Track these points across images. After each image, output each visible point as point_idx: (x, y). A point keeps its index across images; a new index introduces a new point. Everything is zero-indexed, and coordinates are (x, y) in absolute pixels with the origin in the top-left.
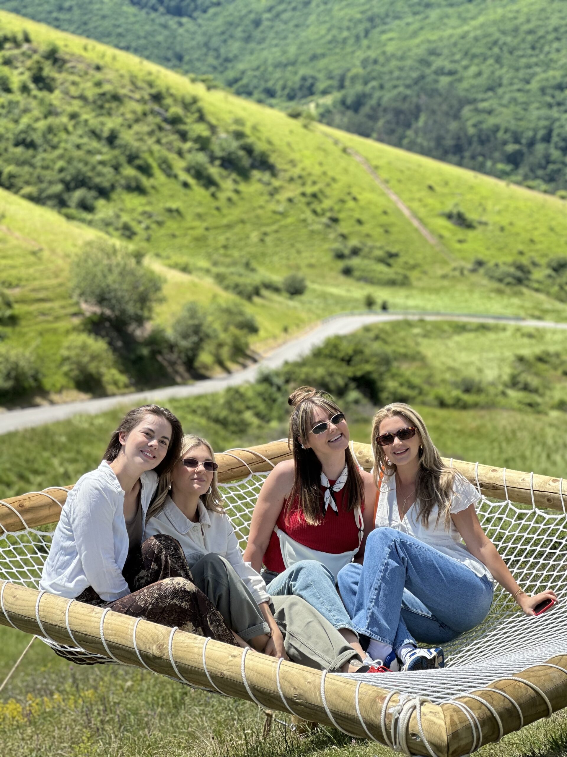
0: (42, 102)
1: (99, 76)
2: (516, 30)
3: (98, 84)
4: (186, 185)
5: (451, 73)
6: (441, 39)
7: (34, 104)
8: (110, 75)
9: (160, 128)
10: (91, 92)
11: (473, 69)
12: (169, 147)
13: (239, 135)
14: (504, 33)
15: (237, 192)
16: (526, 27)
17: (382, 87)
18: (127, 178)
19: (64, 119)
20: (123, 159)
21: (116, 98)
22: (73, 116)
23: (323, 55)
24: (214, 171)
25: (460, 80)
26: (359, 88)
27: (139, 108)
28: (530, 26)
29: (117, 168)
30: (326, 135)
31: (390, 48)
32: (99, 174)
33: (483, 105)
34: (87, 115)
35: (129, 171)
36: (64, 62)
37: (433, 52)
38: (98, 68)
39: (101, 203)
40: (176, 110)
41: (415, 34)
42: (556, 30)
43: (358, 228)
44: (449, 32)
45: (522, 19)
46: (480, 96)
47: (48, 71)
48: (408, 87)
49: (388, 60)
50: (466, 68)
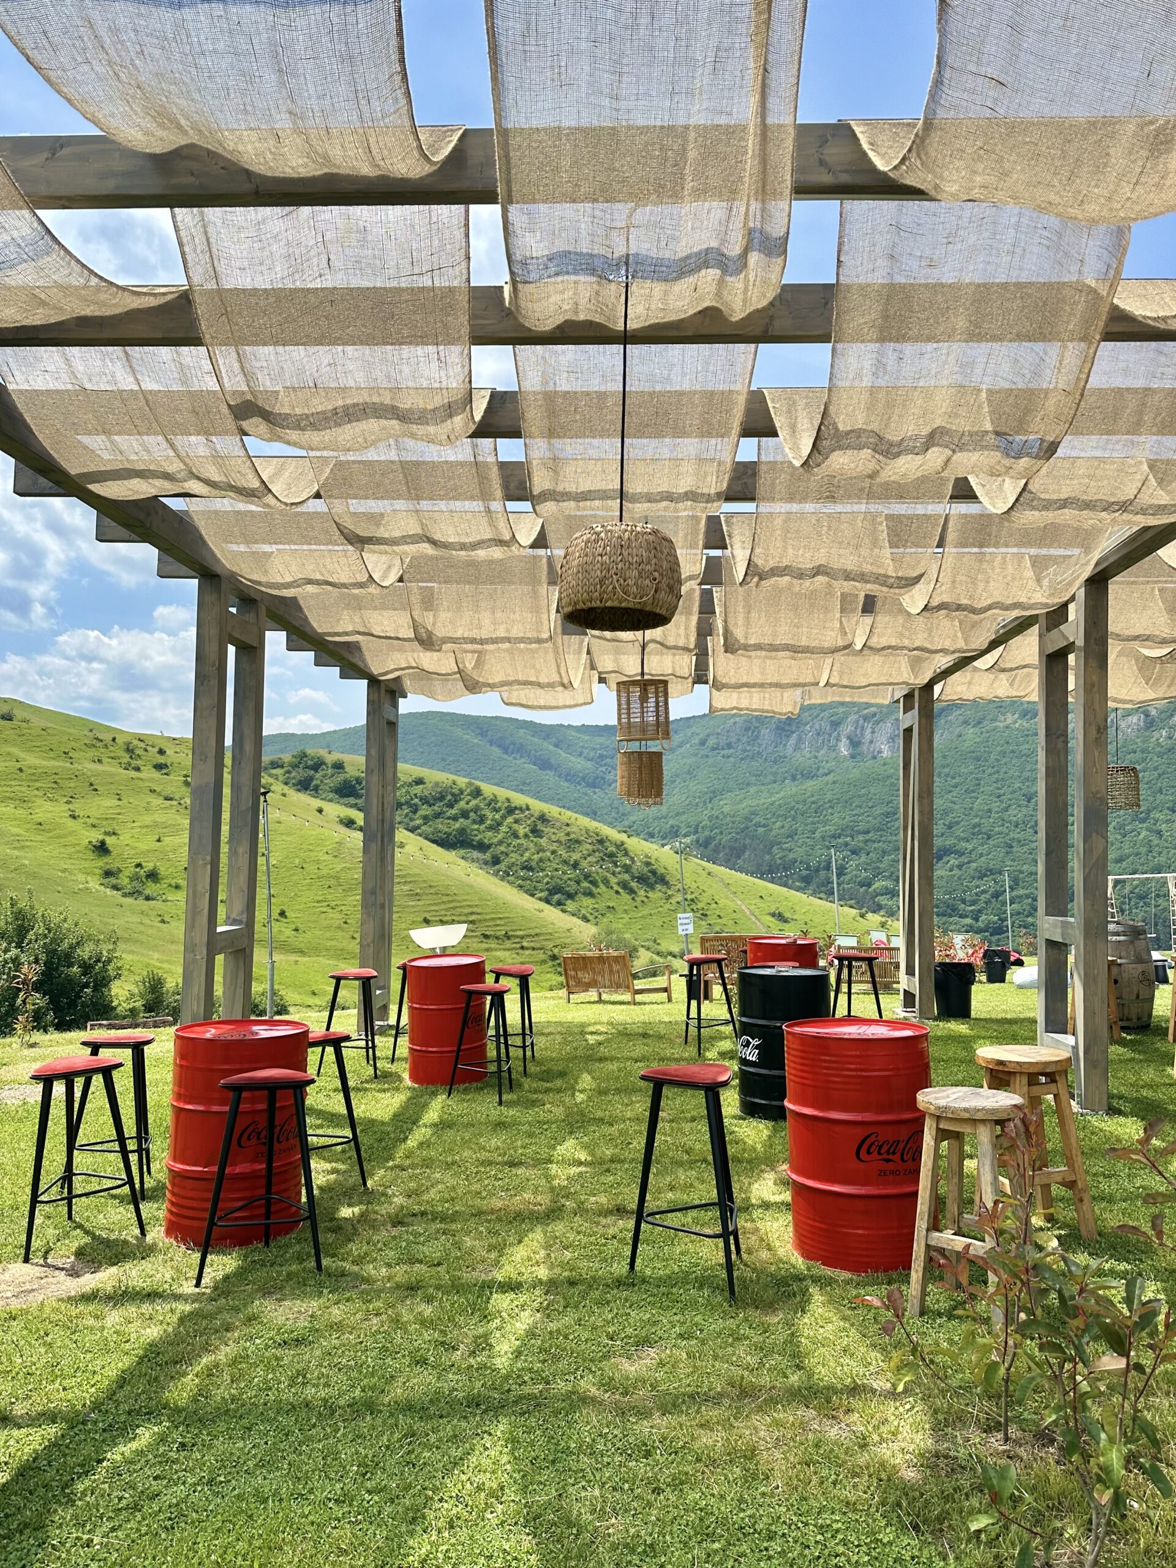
0: (536, 844)
1: (568, 829)
2: (805, 801)
3: (568, 834)
4: (617, 892)
5: (764, 826)
6: (758, 805)
7: (532, 845)
8: (574, 829)
9: (603, 860)
10: (563, 839)
11: (778, 824)
12: (608, 870)
13: (648, 864)
14: (797, 803)
15: (647, 897)
16: (811, 799)
17: (721, 833)
18: (585, 888)
19: (548, 854)
20: (582, 877)
21: (578, 842)
22: (553, 852)
23: (684, 813)
24: (634, 884)
25: (771, 830)
26: (707, 833)
27: (590, 847)
28: (814, 799)
29: (578, 882)
30: (698, 864)
31: (726, 809)
32: (569, 886)
33: (785, 846)
34: (562, 852)
35: (585, 884)
36: (549, 821)
37: (754, 813)
38: (568, 825)
39: (569, 902)
40: (612, 849)
41: (741, 801)
42: (830, 801)
43: (719, 921)
44: (763, 801)
45: (808, 794)
46: (784, 840)
47: (540, 827)
48: (738, 833)
49: (725, 817)
50: (774, 823)
